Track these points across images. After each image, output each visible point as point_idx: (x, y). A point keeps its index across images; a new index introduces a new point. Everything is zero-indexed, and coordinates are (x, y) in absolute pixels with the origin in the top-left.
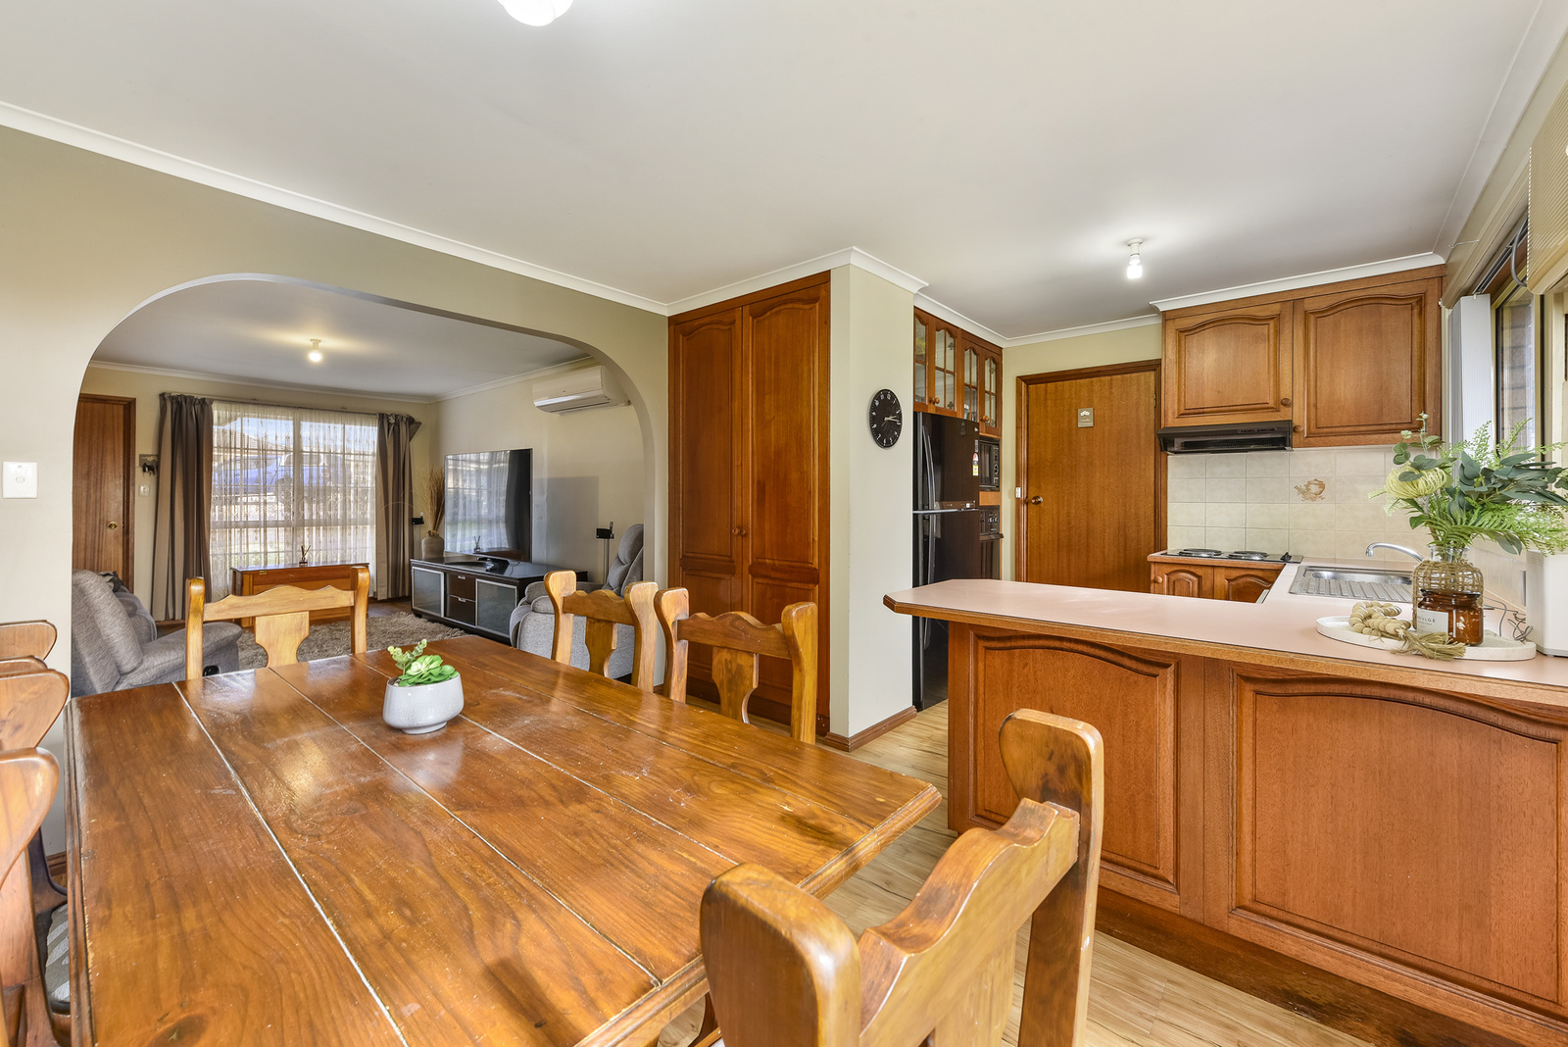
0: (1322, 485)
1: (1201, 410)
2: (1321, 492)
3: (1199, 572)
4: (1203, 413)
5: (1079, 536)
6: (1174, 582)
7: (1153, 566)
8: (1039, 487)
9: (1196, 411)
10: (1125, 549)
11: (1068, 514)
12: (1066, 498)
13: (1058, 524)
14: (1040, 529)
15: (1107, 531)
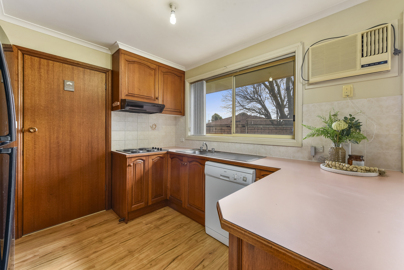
0: (156, 126)
1: (134, 95)
2: (156, 128)
3: (144, 158)
4: (134, 96)
5: (65, 150)
6: (136, 164)
7: (128, 159)
8: (34, 122)
9: (132, 95)
10: (92, 153)
11: (57, 138)
12: (56, 128)
13: (50, 144)
14: (35, 148)
15: (82, 145)
